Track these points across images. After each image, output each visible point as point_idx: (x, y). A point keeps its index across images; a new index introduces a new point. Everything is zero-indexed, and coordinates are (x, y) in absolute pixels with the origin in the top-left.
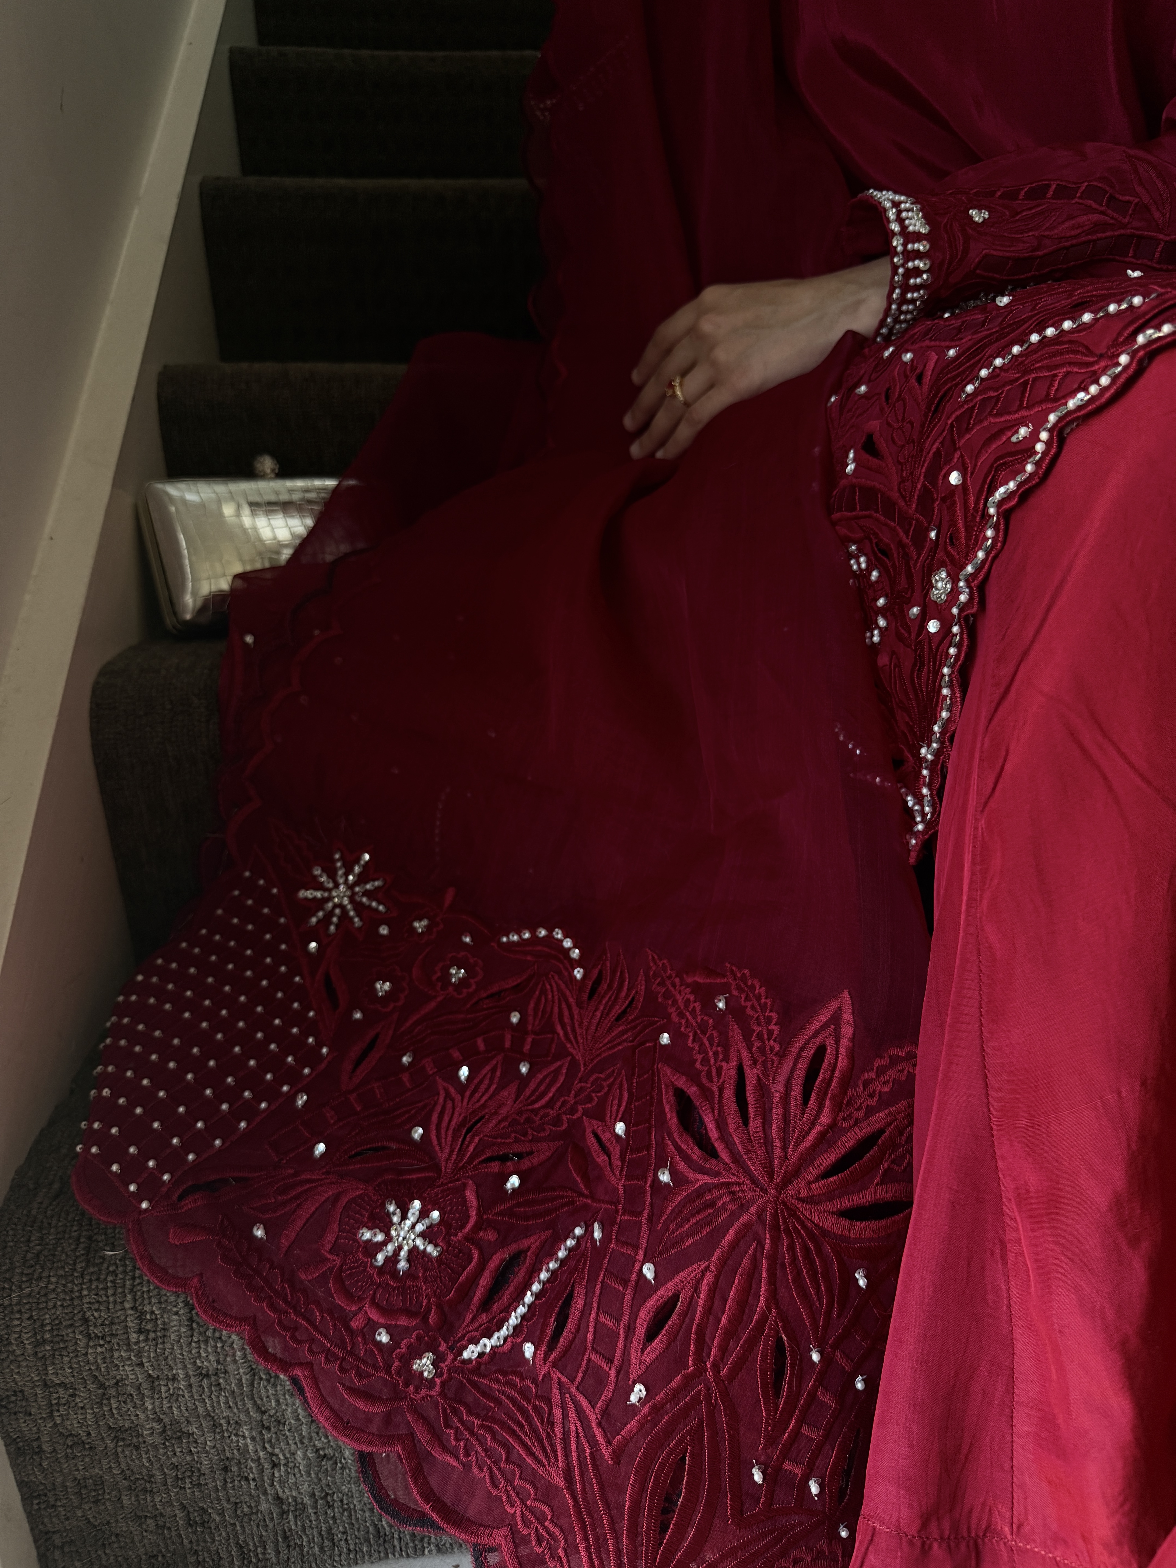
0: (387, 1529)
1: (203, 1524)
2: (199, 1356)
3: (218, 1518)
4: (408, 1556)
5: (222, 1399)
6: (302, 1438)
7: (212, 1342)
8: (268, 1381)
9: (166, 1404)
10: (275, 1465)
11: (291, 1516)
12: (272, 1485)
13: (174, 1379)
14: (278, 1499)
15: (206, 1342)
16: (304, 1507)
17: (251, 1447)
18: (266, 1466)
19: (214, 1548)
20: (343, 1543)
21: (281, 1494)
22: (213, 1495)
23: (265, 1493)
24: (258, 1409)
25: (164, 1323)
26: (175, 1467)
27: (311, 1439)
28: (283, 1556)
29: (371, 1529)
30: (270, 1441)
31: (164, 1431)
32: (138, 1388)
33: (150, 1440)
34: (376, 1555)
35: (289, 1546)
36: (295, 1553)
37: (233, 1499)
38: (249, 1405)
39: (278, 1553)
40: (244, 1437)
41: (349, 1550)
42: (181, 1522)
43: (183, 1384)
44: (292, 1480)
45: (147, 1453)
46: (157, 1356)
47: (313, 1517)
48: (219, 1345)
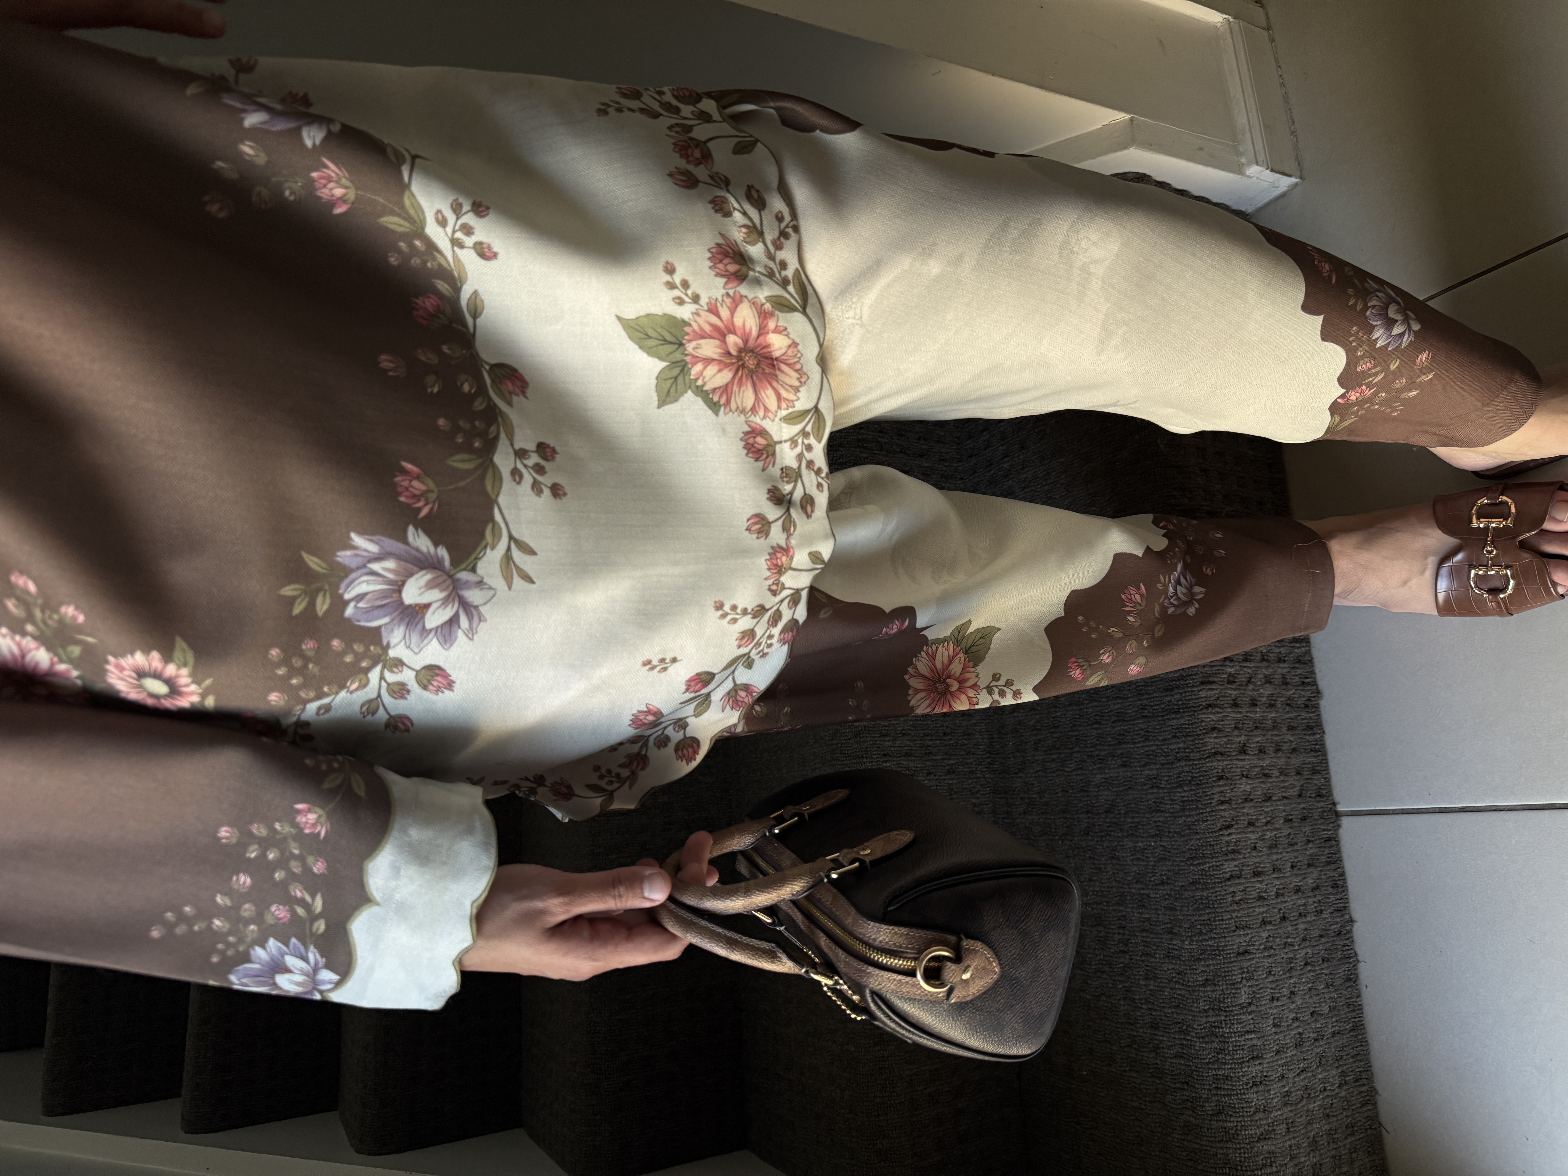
0: (1350, 1025)
1: (1353, 1127)
2: (1281, 1134)
3: (1350, 1119)
4: (1362, 1013)
5: (1299, 1120)
6: (1314, 1076)
7: (1275, 1128)
8: (1289, 1096)
9: (1302, 1150)
10: (1325, 1090)
11: (1347, 1079)
12: (1334, 1090)
13: (1290, 1146)
14: (1340, 1086)
15: (1274, 1130)
16: (1342, 1071)
17: (1318, 1103)
18: (1326, 1094)
19: (1363, 1120)
20: (1358, 1049)
21: (1337, 1085)
22: (1340, 1122)
23: (1337, 1094)
24: (1301, 1100)
25: (1267, 1153)
26: (1329, 1143)
27: (1313, 1071)
28: (1365, 1081)
29: (1351, 1034)
30: (1315, 1093)
31: (1312, 1150)
32: (1296, 1165)
33: (1318, 1158)
34: (1363, 1031)
35: (1361, 1079)
36: (1364, 1076)
37: (1341, 1111)
38: (1300, 1105)
39: (1364, 1085)
40: (1314, 1107)
41: (1361, 1045)
42: (1353, 1139)
43: (1293, 1142)
44: (1331, 1080)
45: (1323, 1159)
46: (1282, 1156)
47: (1347, 1066)
48: (1275, 1123)
